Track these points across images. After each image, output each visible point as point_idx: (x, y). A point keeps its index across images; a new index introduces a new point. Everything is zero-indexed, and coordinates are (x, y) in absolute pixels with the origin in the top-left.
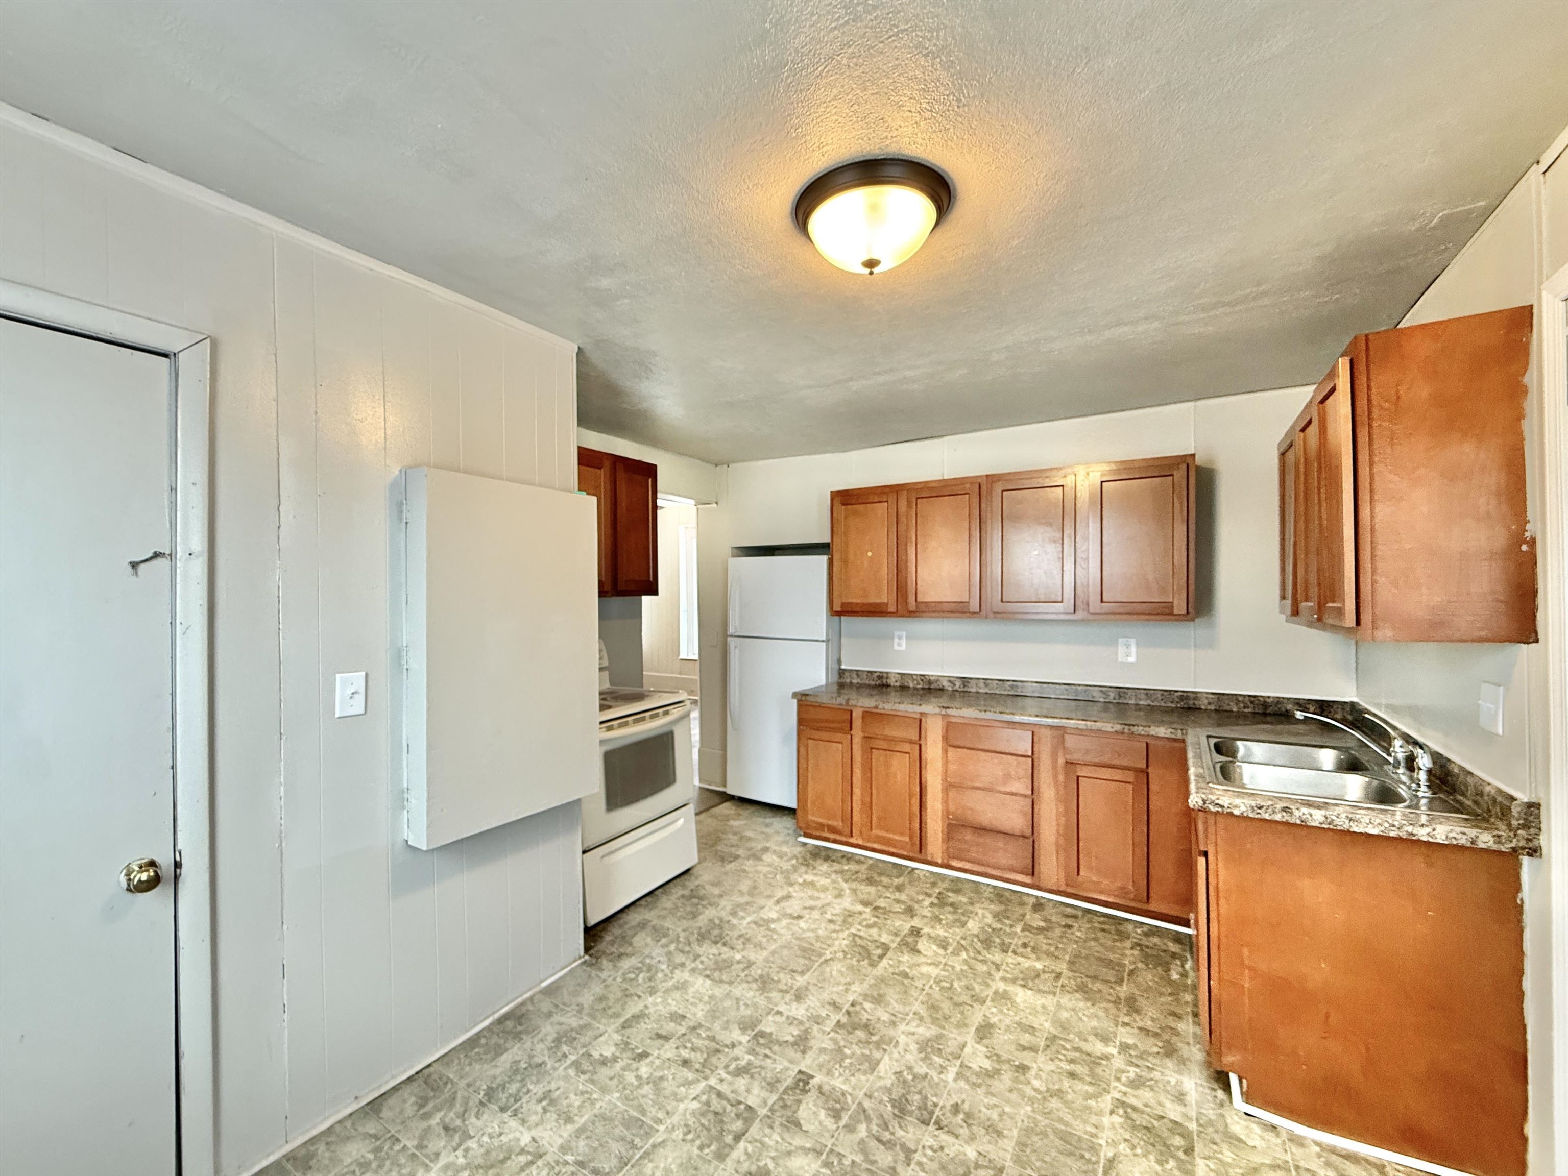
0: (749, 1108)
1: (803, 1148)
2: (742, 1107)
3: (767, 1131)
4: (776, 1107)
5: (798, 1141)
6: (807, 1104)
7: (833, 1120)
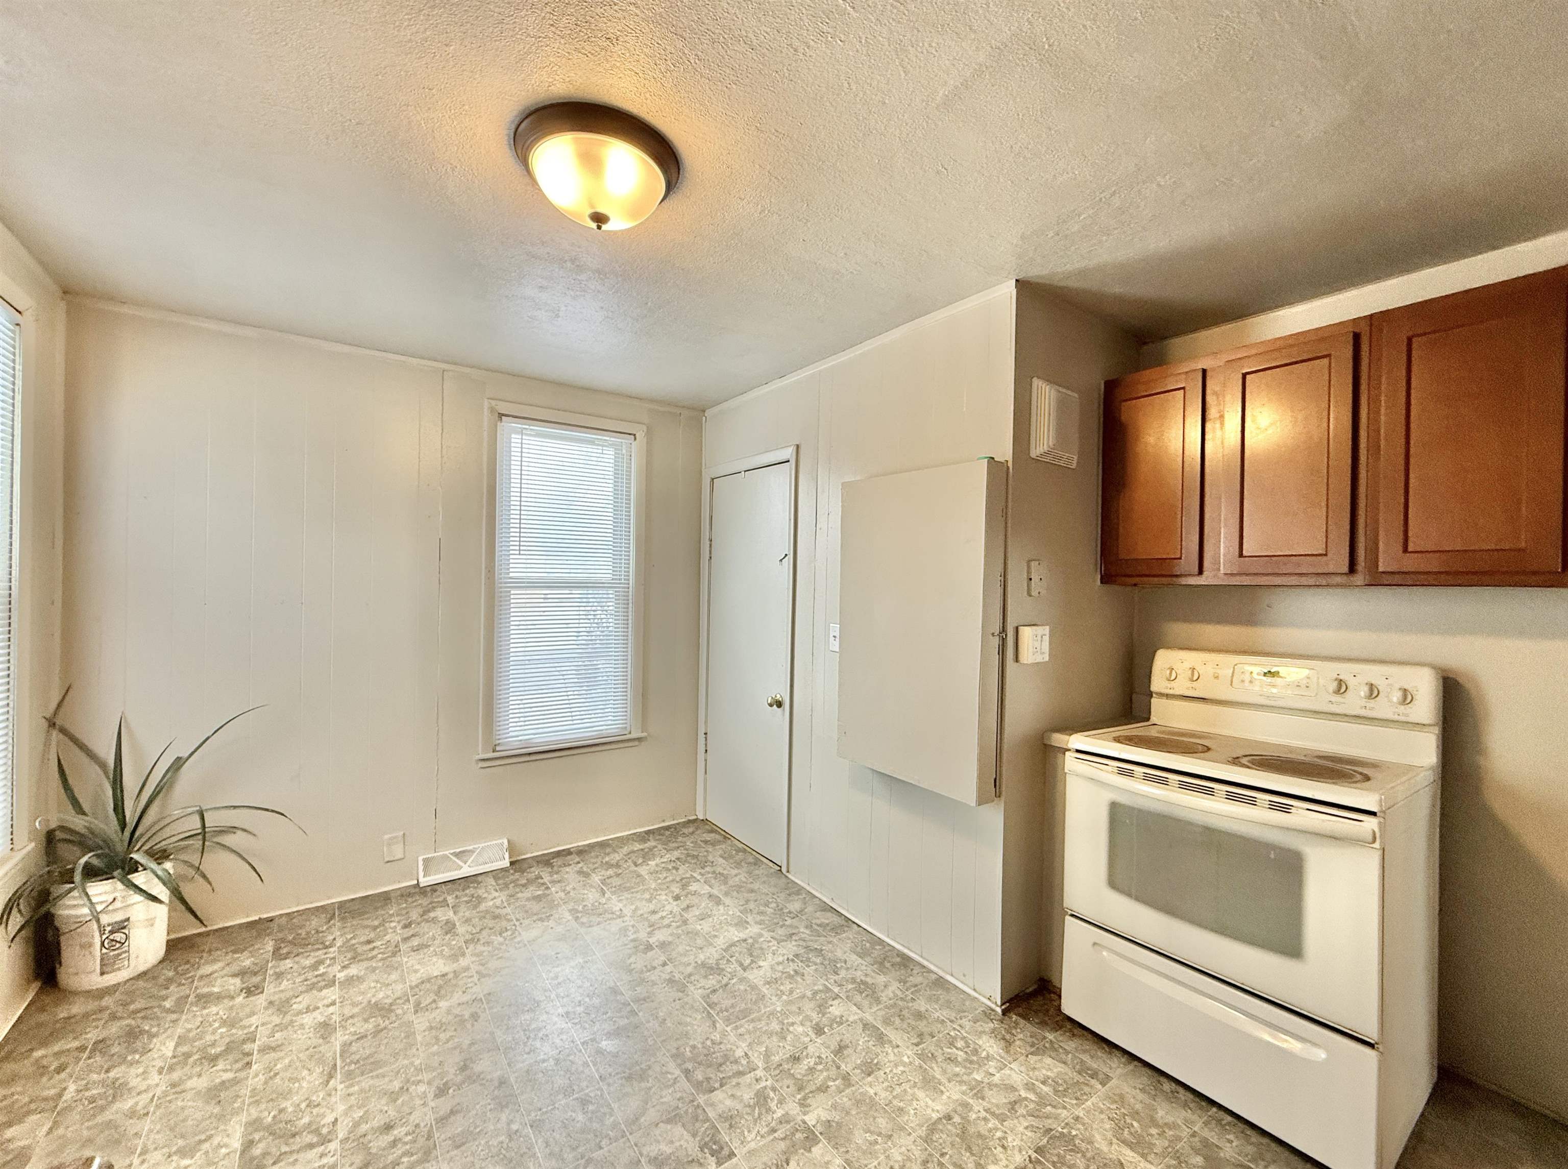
0: (713, 1090)
1: (643, 1114)
2: (717, 1085)
3: (679, 1095)
4: (700, 1111)
5: (652, 1114)
6: (687, 1141)
7: (653, 1154)
